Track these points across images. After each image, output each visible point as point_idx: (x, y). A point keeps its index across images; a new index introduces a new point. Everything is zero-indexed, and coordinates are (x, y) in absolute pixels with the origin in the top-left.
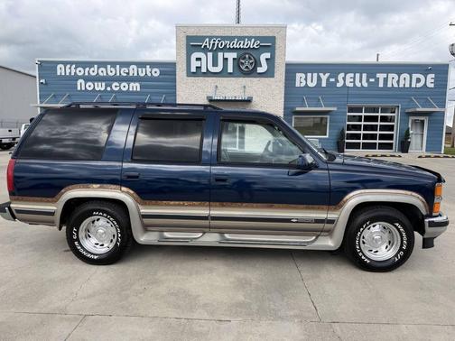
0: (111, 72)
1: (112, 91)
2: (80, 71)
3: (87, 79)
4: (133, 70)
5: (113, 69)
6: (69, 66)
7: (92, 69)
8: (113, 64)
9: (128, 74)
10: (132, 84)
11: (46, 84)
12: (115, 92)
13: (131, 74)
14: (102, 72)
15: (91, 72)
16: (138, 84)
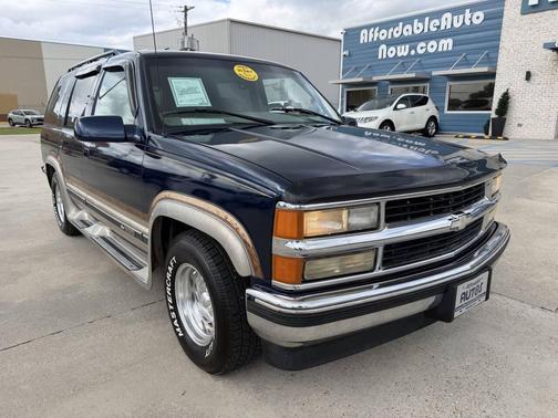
0: (418, 28)
1: (417, 55)
2: (383, 35)
3: (390, 43)
4: (446, 22)
5: (420, 25)
6: (372, 30)
7: (396, 29)
8: (421, 18)
9: (439, 27)
10: (443, 41)
11: (350, 55)
12: (421, 55)
13: (443, 28)
14: (407, 31)
15: (395, 34)
16: (450, 41)
